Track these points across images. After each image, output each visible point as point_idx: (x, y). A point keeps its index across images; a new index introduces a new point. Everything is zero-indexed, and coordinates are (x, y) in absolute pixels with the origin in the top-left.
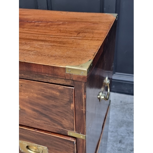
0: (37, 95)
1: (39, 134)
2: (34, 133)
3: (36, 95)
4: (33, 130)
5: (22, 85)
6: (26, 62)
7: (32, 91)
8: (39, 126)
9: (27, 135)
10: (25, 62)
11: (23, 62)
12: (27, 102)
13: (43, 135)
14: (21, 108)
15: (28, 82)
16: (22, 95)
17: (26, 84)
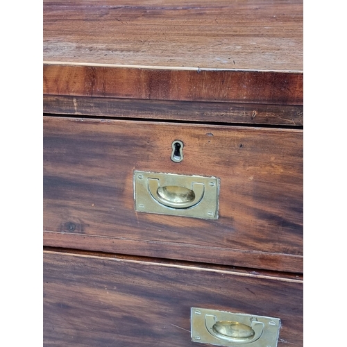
0: (285, 168)
1: (265, 284)
2: (250, 281)
3: (282, 171)
4: (248, 275)
5: (243, 143)
6: (277, 73)
7: (273, 159)
8: (266, 260)
9: (226, 290)
10: (272, 73)
11: (267, 73)
12: (245, 194)
13: (275, 285)
14: (222, 215)
15: (265, 132)
16: (238, 175)
17: (256, 141)
